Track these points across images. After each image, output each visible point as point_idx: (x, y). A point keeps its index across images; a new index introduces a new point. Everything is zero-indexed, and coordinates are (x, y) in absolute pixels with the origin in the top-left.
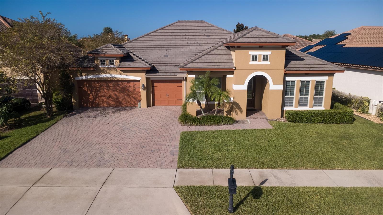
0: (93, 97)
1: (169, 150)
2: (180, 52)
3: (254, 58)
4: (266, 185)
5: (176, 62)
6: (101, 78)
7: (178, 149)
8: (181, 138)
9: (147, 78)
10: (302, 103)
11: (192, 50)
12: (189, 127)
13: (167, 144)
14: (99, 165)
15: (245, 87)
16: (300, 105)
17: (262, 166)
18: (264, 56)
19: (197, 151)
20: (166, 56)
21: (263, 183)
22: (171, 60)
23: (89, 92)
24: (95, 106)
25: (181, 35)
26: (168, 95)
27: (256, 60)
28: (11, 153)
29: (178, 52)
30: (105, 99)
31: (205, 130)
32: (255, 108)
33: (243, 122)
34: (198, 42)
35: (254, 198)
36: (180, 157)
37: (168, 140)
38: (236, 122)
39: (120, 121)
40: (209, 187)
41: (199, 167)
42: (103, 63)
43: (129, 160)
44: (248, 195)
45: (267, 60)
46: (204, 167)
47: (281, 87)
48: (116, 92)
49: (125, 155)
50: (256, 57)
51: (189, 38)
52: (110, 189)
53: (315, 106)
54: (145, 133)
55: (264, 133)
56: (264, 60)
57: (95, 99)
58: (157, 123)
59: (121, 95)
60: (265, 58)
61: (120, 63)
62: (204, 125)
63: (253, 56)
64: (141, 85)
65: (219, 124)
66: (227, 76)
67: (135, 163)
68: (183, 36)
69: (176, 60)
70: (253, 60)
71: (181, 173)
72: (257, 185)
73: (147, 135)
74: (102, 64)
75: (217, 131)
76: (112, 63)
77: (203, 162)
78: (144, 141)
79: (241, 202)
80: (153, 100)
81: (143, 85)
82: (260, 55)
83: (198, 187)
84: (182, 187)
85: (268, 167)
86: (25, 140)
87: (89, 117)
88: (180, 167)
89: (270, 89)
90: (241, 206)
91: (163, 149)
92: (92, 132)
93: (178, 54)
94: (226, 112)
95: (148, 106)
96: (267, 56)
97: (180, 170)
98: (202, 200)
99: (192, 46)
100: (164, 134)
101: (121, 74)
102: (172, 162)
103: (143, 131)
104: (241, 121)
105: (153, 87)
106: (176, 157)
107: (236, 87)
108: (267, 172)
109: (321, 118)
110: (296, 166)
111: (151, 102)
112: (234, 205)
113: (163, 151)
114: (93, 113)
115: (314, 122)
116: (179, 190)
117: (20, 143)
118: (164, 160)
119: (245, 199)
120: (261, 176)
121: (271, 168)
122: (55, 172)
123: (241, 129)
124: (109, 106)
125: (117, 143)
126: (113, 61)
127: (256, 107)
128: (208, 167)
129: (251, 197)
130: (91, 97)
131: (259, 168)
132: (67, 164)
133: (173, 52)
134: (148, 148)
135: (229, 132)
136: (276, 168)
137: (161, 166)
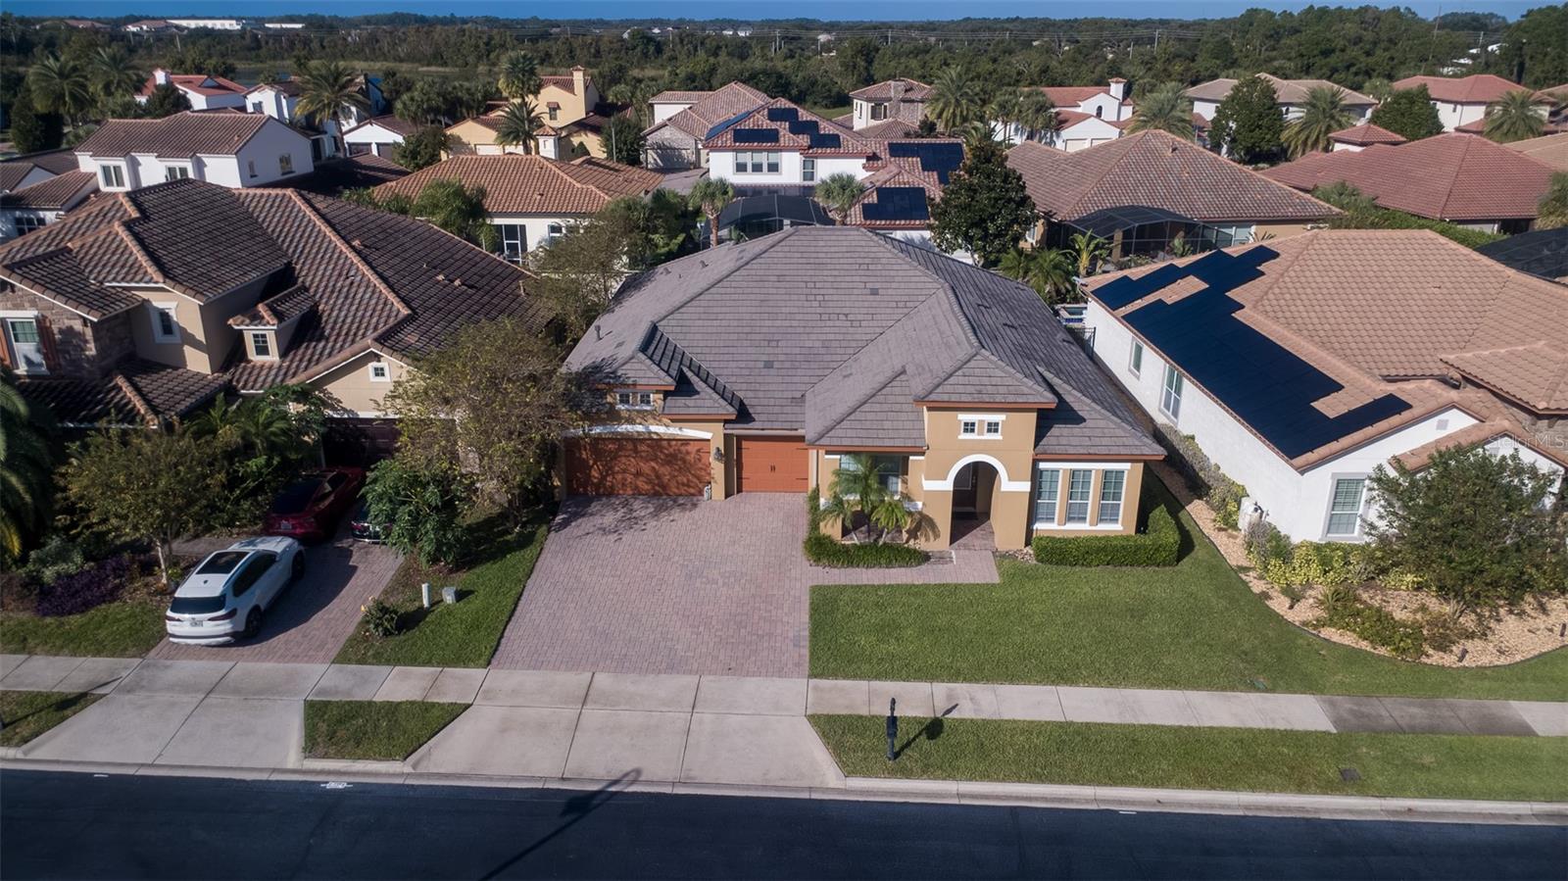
0: (601, 474)
1: (791, 635)
2: (804, 351)
3: (969, 427)
4: (954, 715)
5: (793, 387)
6: (621, 434)
7: (806, 633)
8: (811, 604)
9: (726, 436)
10: (1074, 514)
11: (834, 344)
12: (827, 569)
13: (785, 619)
14: (671, 668)
15: (947, 485)
16: (1070, 519)
17: (956, 676)
18: (989, 424)
19: (842, 641)
20: (769, 365)
21: (949, 711)
22: (780, 379)
23: (591, 462)
24: (606, 493)
25: (803, 285)
26: (773, 468)
27: (973, 431)
28: (502, 636)
29: (797, 351)
30: (629, 478)
31: (859, 583)
32: (978, 510)
33: (943, 558)
34: (846, 315)
35: (929, 738)
36: (812, 654)
37: (786, 610)
38: (925, 557)
39: (674, 546)
40: (861, 717)
41: (846, 677)
42: (625, 399)
43: (721, 657)
44: (920, 734)
45: (996, 431)
46: (855, 677)
47: (1025, 486)
48: (653, 464)
49: (711, 645)
50: (973, 424)
51: (826, 298)
52: (705, 718)
53: (1101, 520)
54: (737, 588)
55: (979, 593)
56: (989, 431)
57: (603, 478)
58: (757, 557)
59: (665, 470)
60: (993, 428)
61: (665, 399)
62: (858, 566)
63: (966, 424)
64: (713, 451)
65: (889, 565)
66: (911, 458)
67: (733, 665)
68: (808, 291)
69: (795, 379)
70: (966, 430)
71: (816, 688)
72: (939, 715)
73: (741, 593)
74: (622, 401)
75: (884, 586)
76: (645, 400)
77: (854, 666)
78: (739, 610)
79: (908, 744)
80: (740, 478)
81: (718, 449)
82: (981, 422)
83: (844, 716)
84: (819, 717)
85: (965, 680)
86: (510, 601)
87: (604, 531)
88: (813, 675)
89: (1003, 489)
90: (908, 751)
91: (779, 631)
92: (627, 581)
93: (799, 358)
94: (907, 532)
95: (728, 495)
96: (997, 424)
97: (814, 682)
98: (850, 739)
99: (832, 330)
100: (775, 592)
101: (667, 426)
102: (798, 665)
103: (732, 579)
104: (938, 555)
105: (739, 448)
106: (806, 652)
107: (929, 485)
108: (961, 688)
109: (1106, 555)
110: (1012, 678)
111: (734, 486)
112: (897, 749)
113: (779, 638)
114: (609, 518)
115: (1089, 565)
116: (815, 720)
117: (507, 614)
118: (784, 658)
119: (914, 739)
120: (949, 697)
121: (970, 681)
122: (603, 680)
123: (933, 582)
124: (638, 493)
125: (687, 613)
126: (648, 396)
127: (979, 508)
128: (861, 678)
129: (923, 737)
130: (595, 473)
131: (949, 681)
132: (614, 664)
133: (785, 351)
134: (749, 629)
135: (910, 590)
136: (977, 681)
137: (781, 673)
